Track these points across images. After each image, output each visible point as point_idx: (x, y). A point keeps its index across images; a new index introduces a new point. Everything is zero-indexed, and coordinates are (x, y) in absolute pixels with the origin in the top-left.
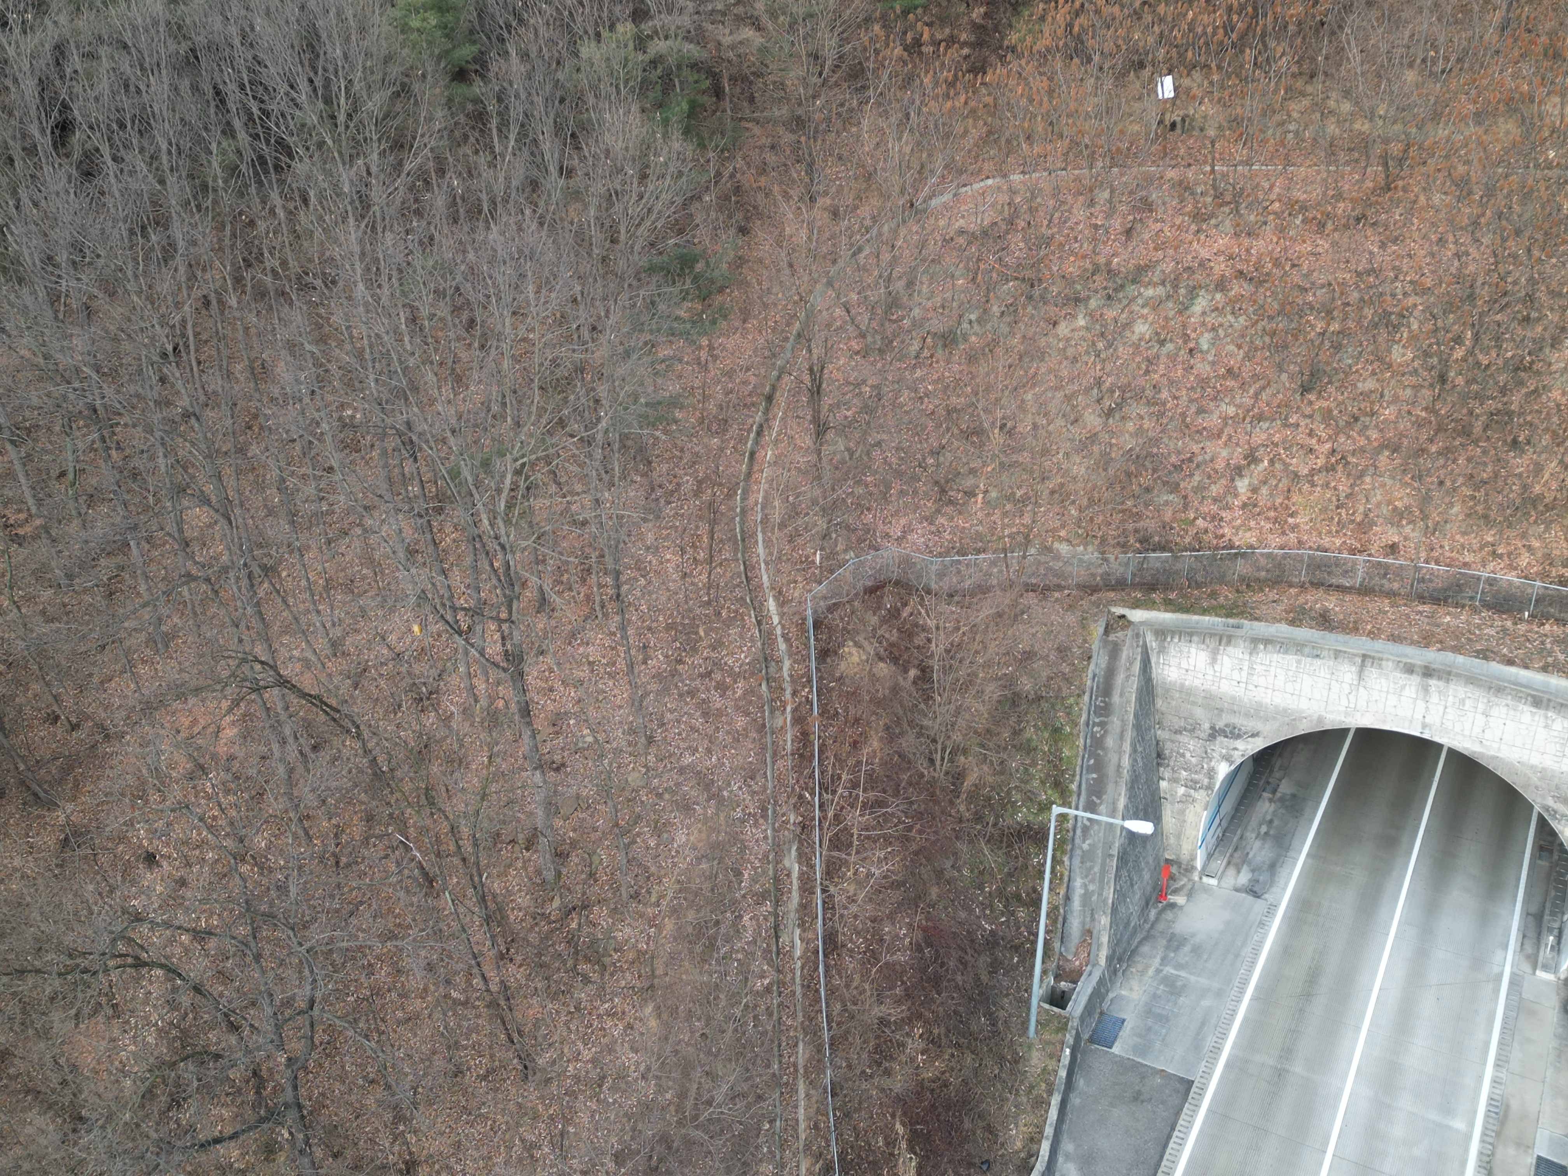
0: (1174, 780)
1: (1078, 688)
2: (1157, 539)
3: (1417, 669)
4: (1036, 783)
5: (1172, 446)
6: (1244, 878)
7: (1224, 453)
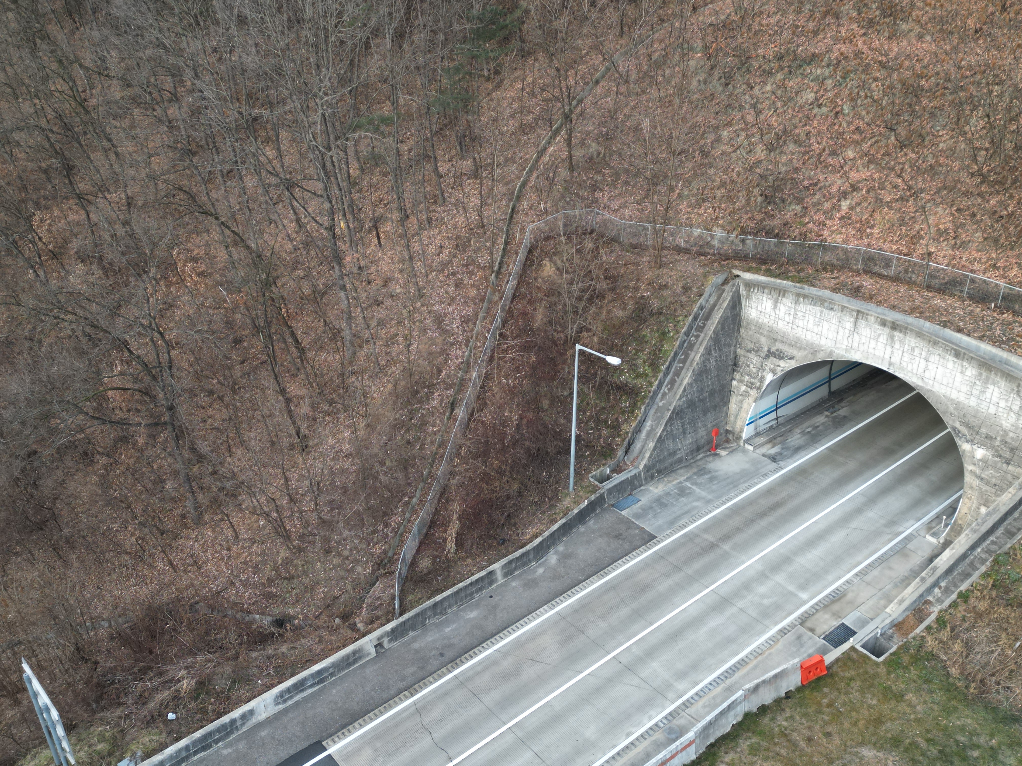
0: (741, 381)
1: (688, 311)
2: (777, 231)
3: (888, 324)
4: (640, 361)
5: (807, 174)
6: (773, 451)
7: (839, 182)
